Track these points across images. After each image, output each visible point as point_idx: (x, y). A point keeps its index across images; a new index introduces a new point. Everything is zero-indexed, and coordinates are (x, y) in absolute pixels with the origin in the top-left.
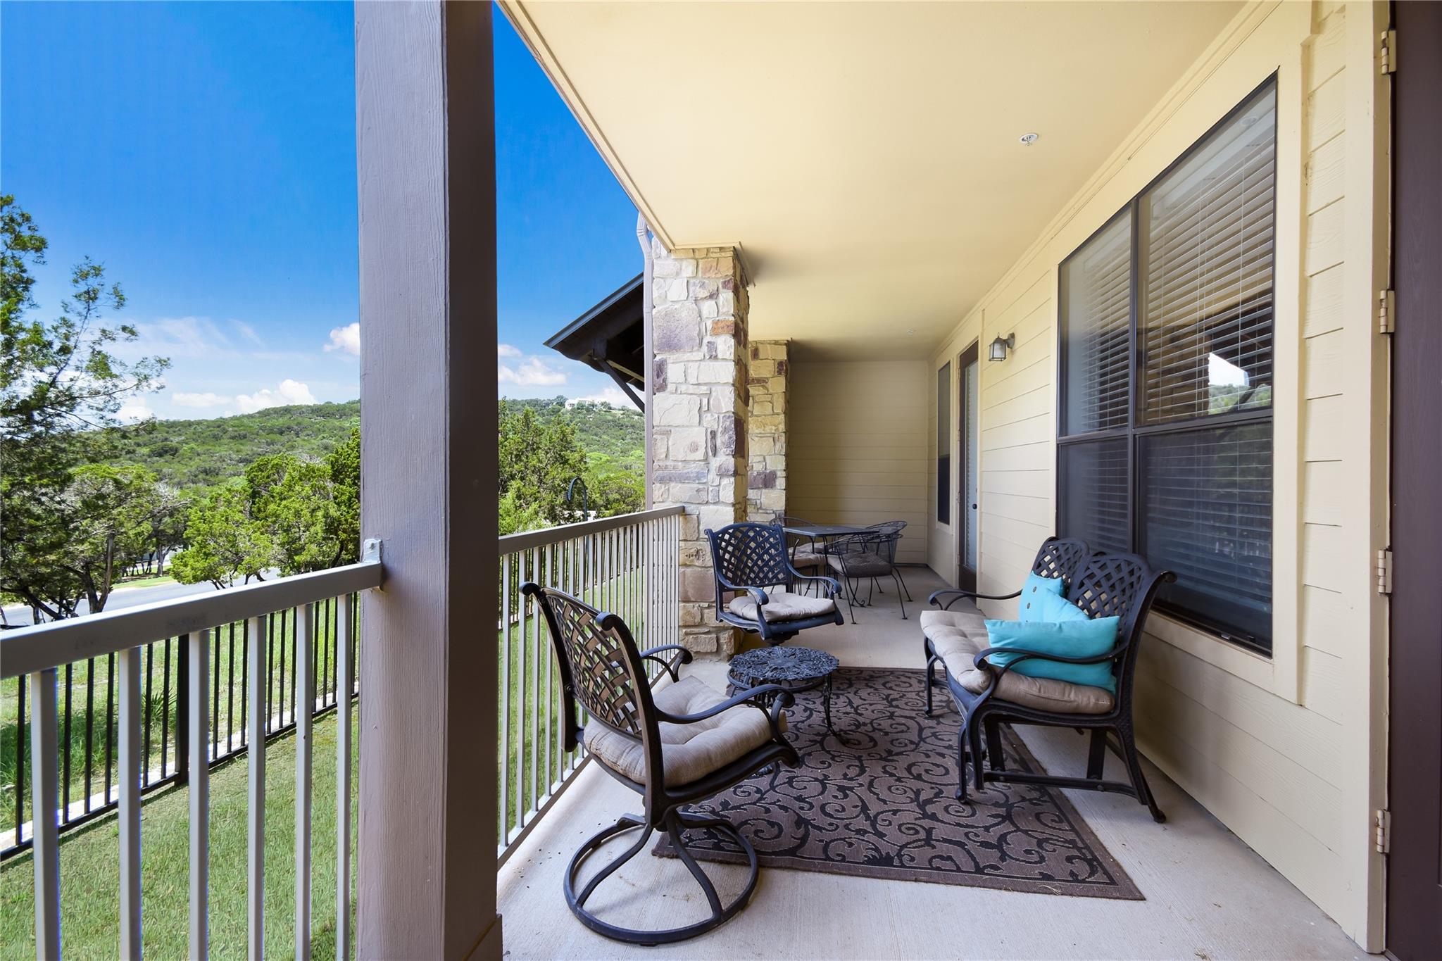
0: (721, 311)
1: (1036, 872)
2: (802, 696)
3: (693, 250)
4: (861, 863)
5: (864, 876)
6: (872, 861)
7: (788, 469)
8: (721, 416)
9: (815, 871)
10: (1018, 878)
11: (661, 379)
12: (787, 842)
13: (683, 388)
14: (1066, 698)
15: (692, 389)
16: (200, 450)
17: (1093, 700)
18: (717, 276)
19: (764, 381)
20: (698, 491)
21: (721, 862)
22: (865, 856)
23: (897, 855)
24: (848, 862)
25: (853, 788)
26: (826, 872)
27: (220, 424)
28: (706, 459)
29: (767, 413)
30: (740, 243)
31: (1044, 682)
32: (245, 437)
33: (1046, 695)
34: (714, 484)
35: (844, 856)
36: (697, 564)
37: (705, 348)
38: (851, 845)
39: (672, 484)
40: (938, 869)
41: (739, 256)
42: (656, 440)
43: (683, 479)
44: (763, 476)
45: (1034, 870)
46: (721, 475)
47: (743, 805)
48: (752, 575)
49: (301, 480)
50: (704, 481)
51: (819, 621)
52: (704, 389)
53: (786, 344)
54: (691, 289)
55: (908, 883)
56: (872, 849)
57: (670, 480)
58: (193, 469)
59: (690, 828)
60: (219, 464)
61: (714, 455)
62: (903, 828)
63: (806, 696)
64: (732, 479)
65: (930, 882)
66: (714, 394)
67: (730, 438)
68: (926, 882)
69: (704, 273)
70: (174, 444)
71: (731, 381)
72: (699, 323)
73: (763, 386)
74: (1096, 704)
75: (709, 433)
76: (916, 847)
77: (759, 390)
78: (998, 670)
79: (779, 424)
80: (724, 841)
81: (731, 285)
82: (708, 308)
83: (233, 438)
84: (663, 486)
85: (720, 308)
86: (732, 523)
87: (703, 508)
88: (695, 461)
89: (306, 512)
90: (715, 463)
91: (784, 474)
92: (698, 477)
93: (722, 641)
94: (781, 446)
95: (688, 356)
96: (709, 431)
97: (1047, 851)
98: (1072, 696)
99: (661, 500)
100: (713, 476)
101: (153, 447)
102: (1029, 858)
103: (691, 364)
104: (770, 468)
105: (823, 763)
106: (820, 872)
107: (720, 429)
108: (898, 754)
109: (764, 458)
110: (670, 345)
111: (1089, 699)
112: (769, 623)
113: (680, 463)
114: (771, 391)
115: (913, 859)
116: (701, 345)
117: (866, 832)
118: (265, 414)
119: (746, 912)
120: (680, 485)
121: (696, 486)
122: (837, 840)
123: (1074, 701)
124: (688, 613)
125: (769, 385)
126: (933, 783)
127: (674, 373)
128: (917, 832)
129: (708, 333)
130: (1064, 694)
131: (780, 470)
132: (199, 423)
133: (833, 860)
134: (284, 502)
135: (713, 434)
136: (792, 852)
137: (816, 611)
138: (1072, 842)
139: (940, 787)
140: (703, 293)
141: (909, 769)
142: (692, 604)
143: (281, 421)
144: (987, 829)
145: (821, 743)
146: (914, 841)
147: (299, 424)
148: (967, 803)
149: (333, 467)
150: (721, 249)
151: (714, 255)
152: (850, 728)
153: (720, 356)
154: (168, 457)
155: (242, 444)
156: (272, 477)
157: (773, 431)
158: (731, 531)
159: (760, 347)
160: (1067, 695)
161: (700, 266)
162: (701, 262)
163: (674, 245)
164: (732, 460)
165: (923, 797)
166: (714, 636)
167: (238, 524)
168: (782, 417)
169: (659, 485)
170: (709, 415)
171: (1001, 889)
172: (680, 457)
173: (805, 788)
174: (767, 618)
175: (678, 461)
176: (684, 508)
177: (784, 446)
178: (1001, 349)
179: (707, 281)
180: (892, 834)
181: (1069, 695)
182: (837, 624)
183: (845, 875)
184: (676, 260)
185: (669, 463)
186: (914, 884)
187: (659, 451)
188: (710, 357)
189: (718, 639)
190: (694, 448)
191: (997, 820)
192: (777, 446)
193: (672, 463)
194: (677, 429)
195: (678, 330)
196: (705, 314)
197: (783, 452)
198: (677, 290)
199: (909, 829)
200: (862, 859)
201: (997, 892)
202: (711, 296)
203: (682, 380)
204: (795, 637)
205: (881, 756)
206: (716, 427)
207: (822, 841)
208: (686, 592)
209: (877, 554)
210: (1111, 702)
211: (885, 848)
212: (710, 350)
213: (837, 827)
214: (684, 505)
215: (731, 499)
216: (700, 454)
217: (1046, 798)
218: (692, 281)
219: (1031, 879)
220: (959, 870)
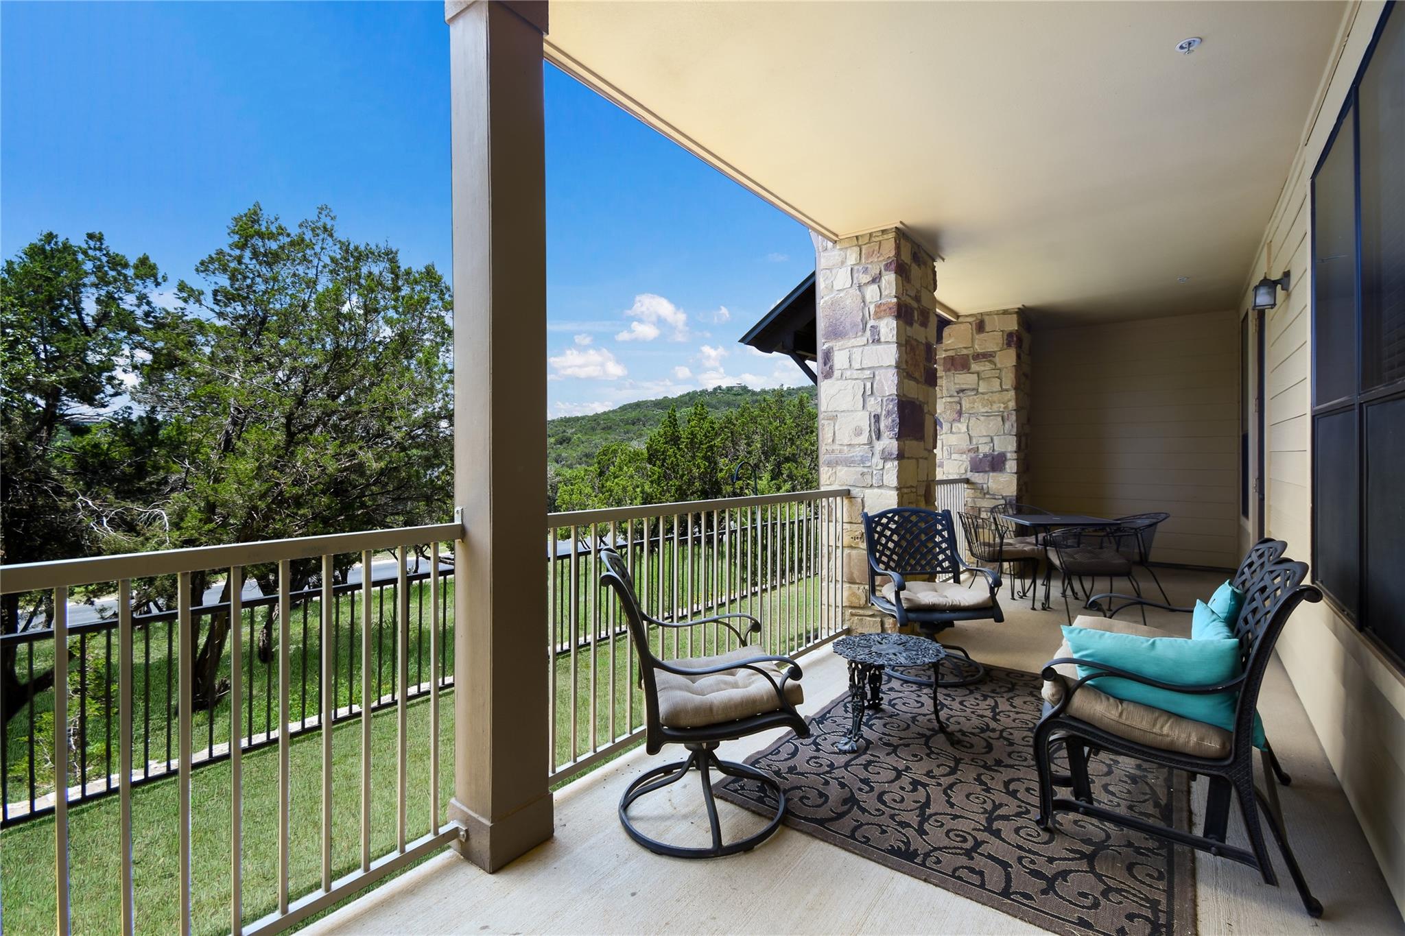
0: (883, 294)
1: (1076, 915)
2: (945, 691)
3: (857, 237)
4: (882, 850)
5: (875, 861)
6: (894, 851)
7: (1019, 450)
8: (885, 399)
9: (831, 843)
10: (1048, 914)
11: (828, 366)
12: (823, 813)
13: (848, 374)
14: (1156, 730)
15: (856, 374)
16: (583, 439)
17: (1194, 739)
18: (880, 259)
19: (991, 356)
20: (863, 474)
21: (754, 812)
22: (891, 846)
23: (924, 854)
24: (871, 846)
25: (928, 785)
26: (840, 847)
27: (596, 418)
28: (870, 443)
29: (995, 390)
30: (901, 222)
31: (1131, 707)
32: (610, 428)
33: (1128, 722)
34: (878, 468)
35: (869, 839)
36: (861, 547)
37: (868, 333)
38: (884, 832)
39: (839, 468)
40: (960, 878)
41: (903, 235)
42: (823, 425)
43: (849, 462)
44: (989, 458)
45: (1075, 913)
46: (885, 459)
47: (807, 773)
48: (913, 562)
49: (630, 462)
50: (869, 464)
51: (970, 614)
52: (868, 373)
53: (1017, 313)
54: (855, 276)
55: (916, 881)
56: (903, 842)
57: (837, 463)
58: (579, 454)
59: (746, 778)
60: (594, 449)
61: (878, 438)
62: (951, 834)
63: (948, 692)
64: (896, 463)
65: (939, 887)
66: (877, 378)
67: (893, 421)
68: (936, 885)
69: (867, 258)
70: (569, 435)
71: (894, 363)
72: (863, 308)
73: (990, 362)
74: (1197, 743)
75: (872, 417)
76: (952, 853)
77: (984, 366)
78: (1072, 684)
79: (1009, 400)
80: (770, 797)
81: (893, 266)
82: (871, 292)
83: (603, 429)
84: (830, 469)
85: (883, 291)
86: (896, 507)
87: (867, 491)
88: (859, 445)
89: (630, 488)
90: (879, 446)
91: (1015, 456)
92: (863, 461)
93: (887, 626)
94: (1011, 425)
95: (853, 342)
96: (873, 415)
97: (1110, 901)
98: (1166, 730)
99: (828, 483)
100: (877, 459)
101: (557, 437)
102: (1080, 901)
103: (855, 349)
104: (998, 449)
105: (915, 756)
106: (835, 845)
107: (884, 413)
108: (1007, 766)
109: (992, 440)
110: (836, 333)
111: (1189, 736)
112: (908, 610)
113: (845, 447)
114: (999, 366)
115: (938, 862)
116: (864, 330)
117: (909, 825)
118: (624, 409)
119: (747, 856)
120: (846, 469)
121: (860, 469)
122: (875, 824)
123: (1167, 735)
124: (854, 594)
125: (997, 359)
126: (1023, 802)
127: (840, 360)
128: (965, 840)
129: (872, 317)
130: (1154, 725)
131: (1010, 452)
132: (583, 418)
133: (856, 840)
134: (616, 480)
135: (877, 418)
136: (822, 822)
137: (967, 604)
138: (1154, 904)
139: (1029, 807)
140: (865, 279)
141: (1007, 784)
142: (857, 586)
143: (633, 415)
144: (1051, 860)
145: (928, 738)
146: (954, 848)
147: (645, 416)
148: (1046, 830)
149: (648, 452)
150: (884, 232)
151: (878, 239)
152: (973, 731)
153: (883, 339)
154: (565, 445)
155: (609, 434)
156: (611, 460)
157: (1001, 410)
158: (890, 515)
159: (986, 319)
160: (1158, 726)
161: (863, 252)
162: (864, 248)
163: (837, 236)
164: (895, 443)
165: (1001, 812)
166: (878, 619)
167: (588, 496)
168: (1012, 393)
169: (827, 468)
170: (873, 399)
171: (1016, 917)
172: (846, 442)
173: (879, 773)
174: (905, 605)
175: (843, 445)
176: (849, 491)
177: (1015, 425)
178: (1269, 293)
179: (869, 266)
180: (936, 836)
181: (1162, 727)
182: (996, 621)
183: (857, 854)
184: (841, 249)
185: (836, 447)
186: (922, 883)
187: (826, 436)
188: (873, 342)
189: (882, 624)
190: (858, 432)
191: (1071, 855)
192: (1007, 426)
193: (839, 447)
194: (843, 414)
195: (843, 318)
196: (868, 298)
197: (1014, 431)
198: (842, 279)
199: (957, 836)
200: (886, 846)
201: (1010, 918)
202: (874, 281)
203: (847, 365)
204: (948, 630)
205: (986, 763)
206: (879, 411)
207: (857, 821)
208: (851, 573)
209: (1117, 550)
210: (1223, 745)
211: (918, 843)
212: (872, 335)
213: (884, 813)
214: (849, 488)
215: (895, 483)
216: (864, 439)
217: (1163, 852)
218: (856, 268)
219: (1063, 920)
220: (982, 886)
